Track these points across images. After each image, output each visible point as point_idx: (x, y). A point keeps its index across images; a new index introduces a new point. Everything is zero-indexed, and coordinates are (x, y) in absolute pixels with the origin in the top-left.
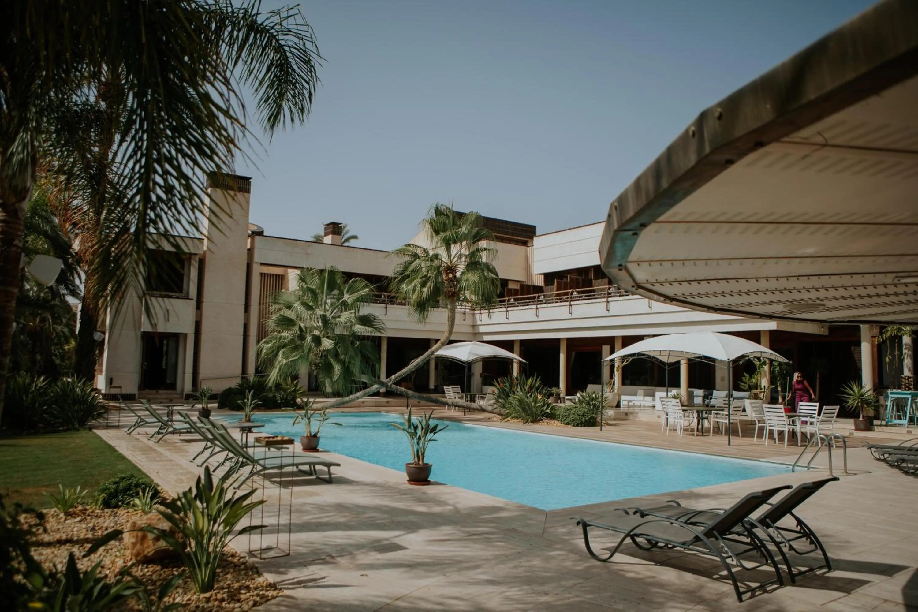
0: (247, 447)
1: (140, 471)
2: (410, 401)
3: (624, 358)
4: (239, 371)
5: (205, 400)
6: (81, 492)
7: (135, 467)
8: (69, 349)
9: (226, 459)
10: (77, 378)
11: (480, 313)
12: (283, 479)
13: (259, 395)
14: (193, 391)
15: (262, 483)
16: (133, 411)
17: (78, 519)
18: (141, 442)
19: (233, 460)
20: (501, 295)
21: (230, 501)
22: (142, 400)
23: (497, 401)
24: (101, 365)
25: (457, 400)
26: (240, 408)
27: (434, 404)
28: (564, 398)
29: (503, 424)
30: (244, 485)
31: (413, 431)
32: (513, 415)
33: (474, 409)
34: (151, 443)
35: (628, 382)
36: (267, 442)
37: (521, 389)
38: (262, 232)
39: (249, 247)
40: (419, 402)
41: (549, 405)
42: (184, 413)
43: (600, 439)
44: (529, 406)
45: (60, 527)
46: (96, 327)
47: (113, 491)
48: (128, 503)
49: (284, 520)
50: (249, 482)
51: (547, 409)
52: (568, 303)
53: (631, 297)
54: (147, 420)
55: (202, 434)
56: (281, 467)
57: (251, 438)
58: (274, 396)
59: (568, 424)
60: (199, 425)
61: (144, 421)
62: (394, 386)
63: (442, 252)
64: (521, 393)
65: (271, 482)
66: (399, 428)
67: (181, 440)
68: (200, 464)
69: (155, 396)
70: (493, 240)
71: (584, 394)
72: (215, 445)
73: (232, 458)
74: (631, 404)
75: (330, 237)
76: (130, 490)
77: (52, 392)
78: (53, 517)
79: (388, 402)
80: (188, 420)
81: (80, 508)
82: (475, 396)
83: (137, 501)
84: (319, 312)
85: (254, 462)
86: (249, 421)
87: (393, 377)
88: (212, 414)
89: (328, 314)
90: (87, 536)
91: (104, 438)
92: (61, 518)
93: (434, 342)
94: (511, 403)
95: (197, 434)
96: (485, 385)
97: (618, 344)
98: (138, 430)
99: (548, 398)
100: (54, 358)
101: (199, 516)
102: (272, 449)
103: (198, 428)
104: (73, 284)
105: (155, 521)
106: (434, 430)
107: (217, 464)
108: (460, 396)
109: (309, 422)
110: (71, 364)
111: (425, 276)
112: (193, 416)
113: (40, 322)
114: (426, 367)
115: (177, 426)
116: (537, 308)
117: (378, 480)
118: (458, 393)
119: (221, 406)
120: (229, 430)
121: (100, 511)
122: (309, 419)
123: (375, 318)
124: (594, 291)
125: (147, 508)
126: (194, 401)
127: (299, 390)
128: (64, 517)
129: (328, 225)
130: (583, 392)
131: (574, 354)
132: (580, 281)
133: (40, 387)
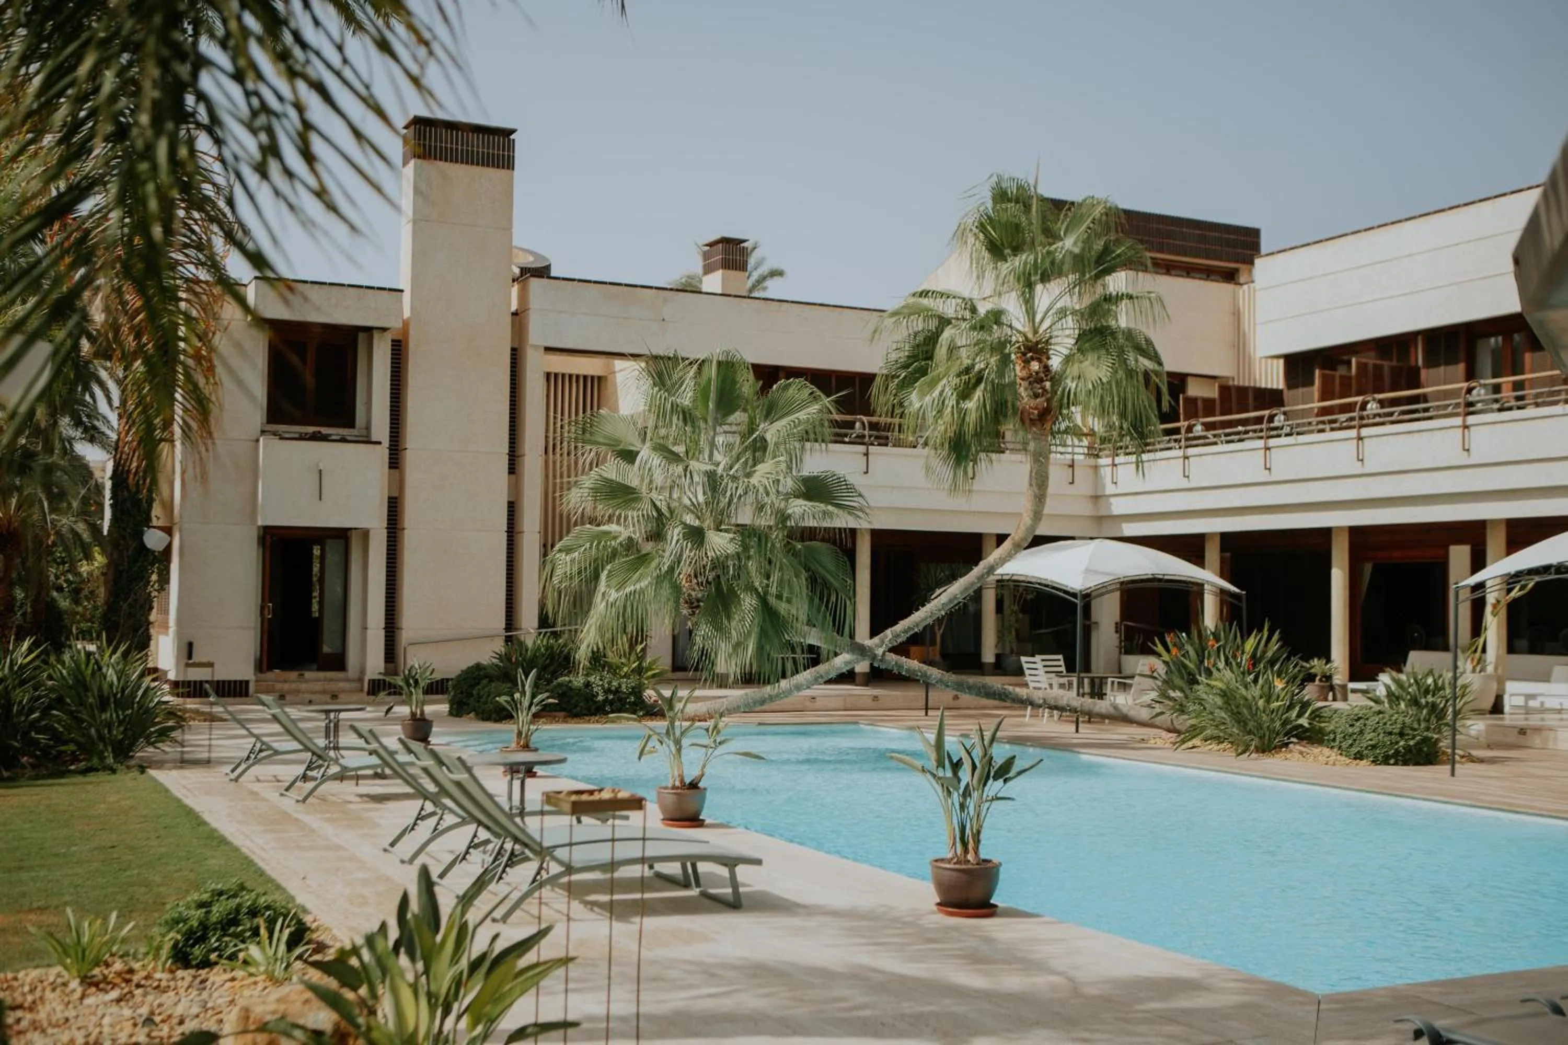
0: (522, 813)
1: (261, 873)
2: (935, 696)
3: (1512, 579)
4: (500, 622)
5: (418, 695)
6: (119, 927)
7: (249, 863)
8: (90, 574)
9: (472, 846)
10: (109, 643)
11: (1114, 465)
12: (616, 897)
13: (549, 682)
14: (387, 672)
15: (564, 908)
16: (242, 723)
17: (115, 994)
18: (264, 800)
19: (490, 847)
20: (1169, 416)
21: (483, 957)
22: (264, 697)
23: (1164, 695)
24: (166, 612)
25: (1056, 692)
26: (503, 715)
27: (996, 703)
28: (1344, 687)
29: (1181, 754)
30: (518, 913)
31: (949, 774)
32: (1208, 732)
33: (1103, 717)
34: (288, 804)
35: (1523, 643)
36: (574, 804)
37: (1227, 663)
38: (548, 268)
39: (514, 307)
40: (956, 698)
41: (1305, 705)
42: (364, 727)
43: (1450, 798)
44: (1249, 708)
45: (71, 1013)
46: (149, 519)
47: (195, 924)
48: (233, 957)
49: (622, 1005)
50: (531, 905)
51: (1300, 715)
52: (1353, 433)
53: (1531, 412)
54: (276, 745)
55: (410, 781)
56: (613, 866)
57: (535, 789)
58: (588, 685)
59: (1359, 756)
60: (403, 757)
61: (269, 748)
62: (892, 657)
63: (1012, 305)
64: (1228, 674)
65: (586, 903)
66: (913, 767)
67: (361, 796)
68: (407, 857)
69: (294, 686)
70: (1146, 270)
71: (1403, 677)
72: (445, 808)
73: (487, 842)
74: (1533, 704)
75: (718, 275)
76: (235, 922)
77: (50, 678)
78: (54, 990)
79: (876, 698)
80: (374, 745)
81: (118, 966)
82: (1103, 680)
83: (254, 951)
84: (699, 466)
85: (543, 852)
86: (526, 747)
87: (889, 632)
88: (434, 729)
89: (720, 470)
90: (134, 1040)
91: (177, 792)
92: (74, 991)
93: (993, 541)
94: (1201, 702)
95: (399, 781)
96: (1128, 652)
97: (1495, 541)
98: (256, 770)
99: (1302, 686)
100: (55, 594)
101: (406, 994)
102: (585, 819)
103: (402, 765)
104: (94, 413)
105: (298, 1005)
106: (1004, 772)
107: (450, 858)
108: (1064, 680)
109: (679, 750)
110: (95, 608)
111: (967, 370)
112: (388, 735)
113: (19, 507)
114: (971, 608)
115: (352, 760)
116: (1267, 449)
117: (865, 902)
118: (1058, 674)
119: (458, 710)
120: (477, 772)
121: (165, 976)
122: (678, 743)
123: (841, 482)
124: (1424, 398)
125: (279, 971)
126: (392, 698)
127: (649, 669)
128: (79, 990)
129: (711, 245)
130: (1400, 671)
131: (1368, 568)
132: (1386, 371)
133: (22, 667)
